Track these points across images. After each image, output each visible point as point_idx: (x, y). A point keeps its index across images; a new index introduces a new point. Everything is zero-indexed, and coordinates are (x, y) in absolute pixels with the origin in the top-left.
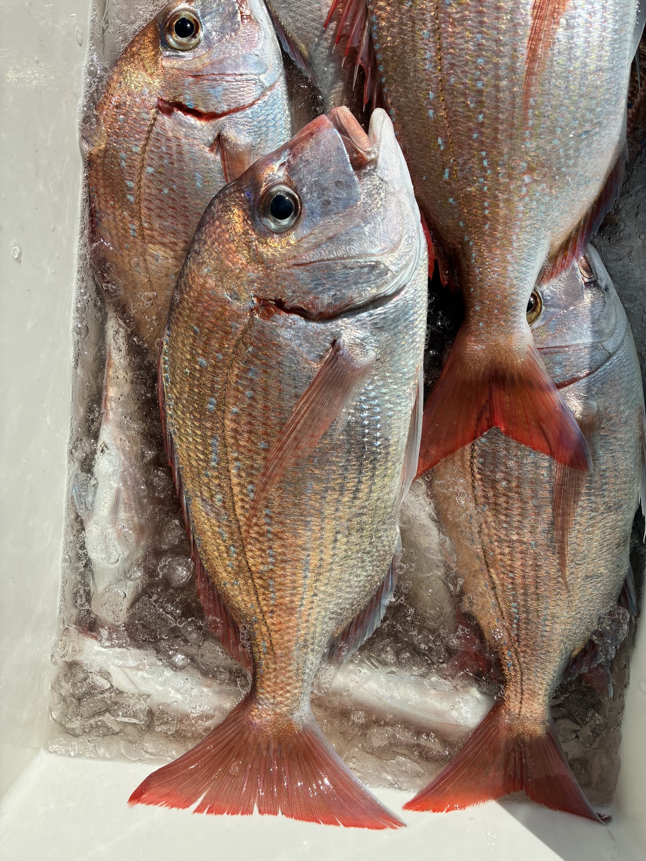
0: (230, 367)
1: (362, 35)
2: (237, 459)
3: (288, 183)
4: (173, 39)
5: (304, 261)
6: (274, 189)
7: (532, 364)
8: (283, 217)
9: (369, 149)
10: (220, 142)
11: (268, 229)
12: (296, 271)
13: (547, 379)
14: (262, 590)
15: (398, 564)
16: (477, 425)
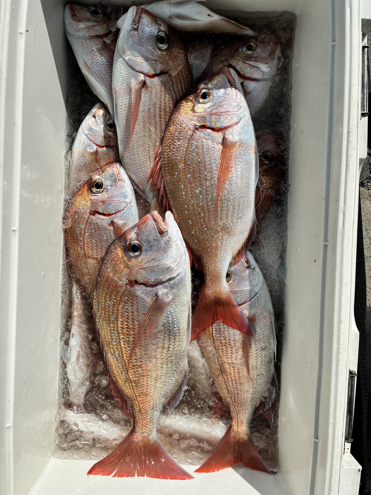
0: (119, 305)
1: (161, 184)
2: (123, 338)
3: (137, 240)
4: (94, 190)
5: (144, 267)
6: (132, 242)
7: (229, 298)
8: (136, 252)
9: (164, 228)
10: (112, 223)
11: (131, 256)
12: (141, 271)
13: (235, 303)
14: (135, 388)
15: (187, 374)
16: (213, 319)
